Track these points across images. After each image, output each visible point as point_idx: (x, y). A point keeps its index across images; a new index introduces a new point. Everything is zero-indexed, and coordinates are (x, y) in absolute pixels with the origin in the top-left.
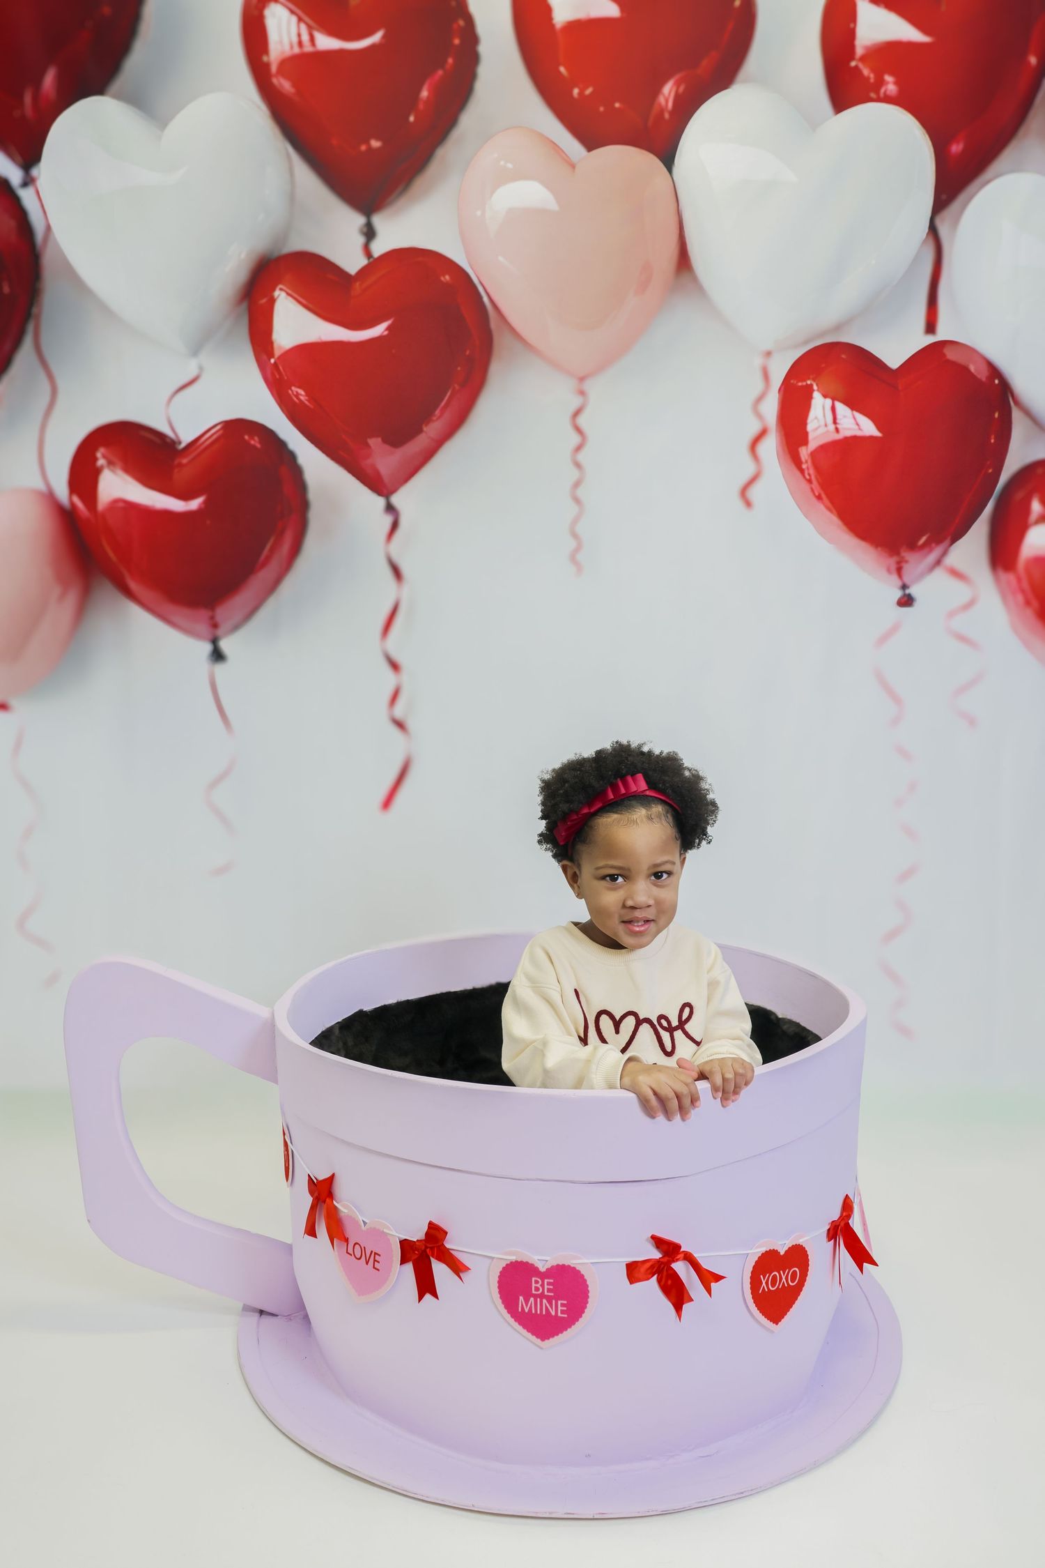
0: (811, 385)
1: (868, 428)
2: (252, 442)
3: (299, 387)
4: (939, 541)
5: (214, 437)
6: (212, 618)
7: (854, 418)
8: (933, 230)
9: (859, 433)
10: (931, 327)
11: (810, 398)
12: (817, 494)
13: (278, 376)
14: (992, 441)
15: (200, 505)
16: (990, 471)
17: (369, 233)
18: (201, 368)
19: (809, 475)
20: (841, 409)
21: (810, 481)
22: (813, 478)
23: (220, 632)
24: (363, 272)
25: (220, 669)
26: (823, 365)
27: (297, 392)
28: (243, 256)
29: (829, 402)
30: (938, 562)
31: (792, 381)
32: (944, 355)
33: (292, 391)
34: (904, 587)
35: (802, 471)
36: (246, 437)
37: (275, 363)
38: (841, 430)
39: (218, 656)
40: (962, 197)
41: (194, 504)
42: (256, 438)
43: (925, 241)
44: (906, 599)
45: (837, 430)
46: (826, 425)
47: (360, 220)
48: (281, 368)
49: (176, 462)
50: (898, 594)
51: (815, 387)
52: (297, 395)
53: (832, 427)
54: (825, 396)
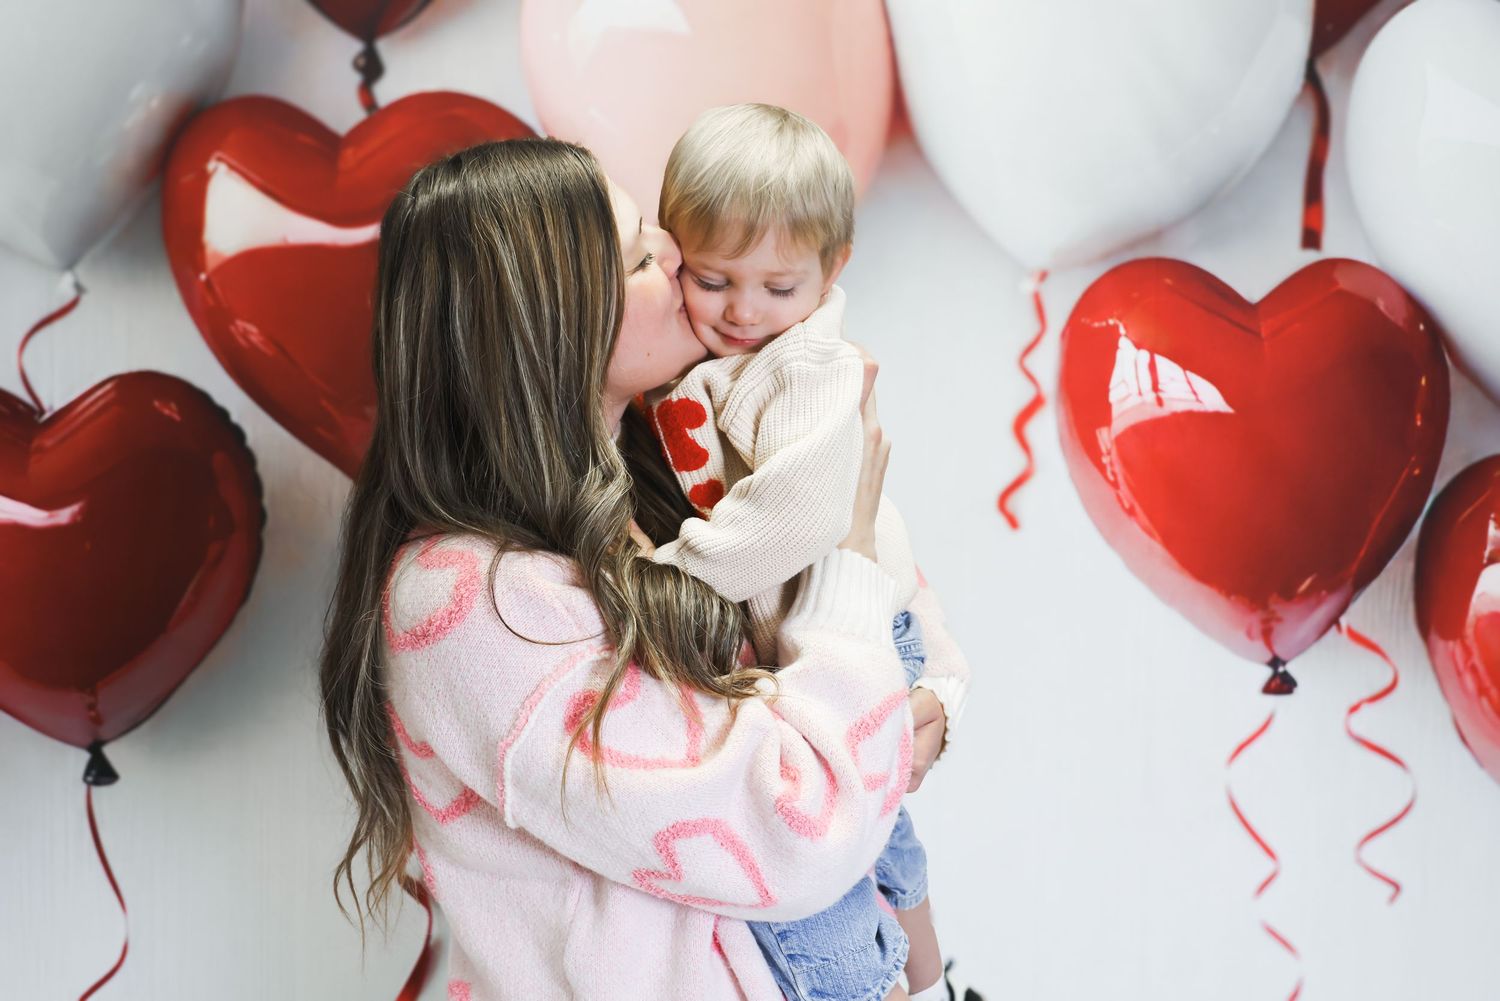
0: (1116, 327)
1: (1211, 399)
2: (167, 412)
3: (249, 321)
4: (1332, 589)
5: (101, 403)
6: (92, 707)
7: (1189, 383)
8: (1313, 80)
9: (1196, 407)
10: (1311, 238)
11: (1115, 347)
12: (1127, 505)
13: (211, 301)
14: (1419, 423)
15: (74, 516)
16: (1417, 472)
17: (371, 69)
18: (79, 288)
19: (1114, 474)
20: (1165, 365)
21: (1115, 485)
22: (1121, 479)
23: (104, 732)
24: (359, 131)
25: (101, 793)
26: (1135, 295)
27: (245, 329)
28: (155, 103)
29: (1144, 355)
30: (1334, 621)
31: (1083, 320)
32: (1335, 283)
33: (236, 327)
34: (1275, 662)
35: (1102, 468)
36: (156, 404)
37: (208, 282)
38: (1166, 403)
39: (101, 773)
40: (1360, 29)
41: (64, 516)
42: (173, 406)
43: (1299, 100)
44: (1278, 681)
45: (1160, 402)
46: (1140, 394)
47: (354, 47)
48: (218, 289)
49: (36, 443)
50: (1266, 673)
51: (1122, 330)
52: (245, 334)
53: (1150, 397)
54: (1138, 346)
